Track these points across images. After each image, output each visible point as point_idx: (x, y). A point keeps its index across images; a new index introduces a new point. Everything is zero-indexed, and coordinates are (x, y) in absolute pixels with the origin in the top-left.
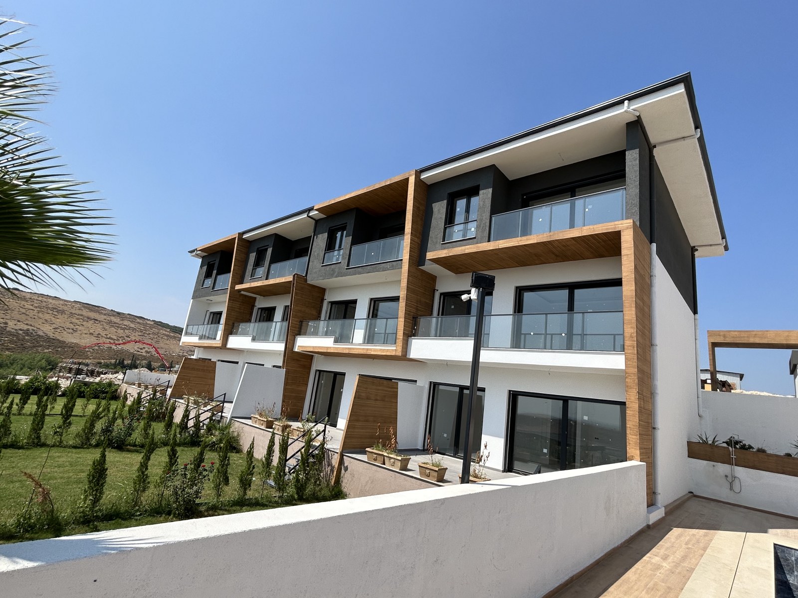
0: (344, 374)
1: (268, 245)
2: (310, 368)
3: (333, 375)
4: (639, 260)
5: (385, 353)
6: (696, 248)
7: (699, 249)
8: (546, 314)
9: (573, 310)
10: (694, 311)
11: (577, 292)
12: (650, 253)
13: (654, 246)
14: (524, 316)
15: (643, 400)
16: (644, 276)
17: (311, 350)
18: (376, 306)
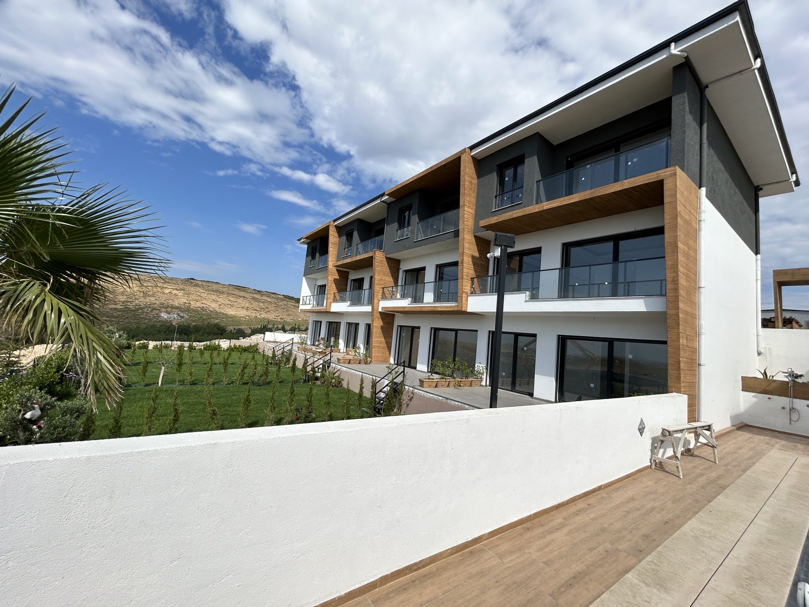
0: (419, 328)
1: (353, 229)
2: (393, 325)
3: (411, 328)
4: (684, 206)
5: (449, 309)
6: (760, 187)
7: (764, 188)
8: (590, 266)
9: (618, 260)
10: (757, 252)
11: (621, 243)
12: (698, 198)
13: (703, 190)
14: (571, 269)
15: (687, 338)
16: (690, 222)
17: (392, 310)
18: (441, 272)
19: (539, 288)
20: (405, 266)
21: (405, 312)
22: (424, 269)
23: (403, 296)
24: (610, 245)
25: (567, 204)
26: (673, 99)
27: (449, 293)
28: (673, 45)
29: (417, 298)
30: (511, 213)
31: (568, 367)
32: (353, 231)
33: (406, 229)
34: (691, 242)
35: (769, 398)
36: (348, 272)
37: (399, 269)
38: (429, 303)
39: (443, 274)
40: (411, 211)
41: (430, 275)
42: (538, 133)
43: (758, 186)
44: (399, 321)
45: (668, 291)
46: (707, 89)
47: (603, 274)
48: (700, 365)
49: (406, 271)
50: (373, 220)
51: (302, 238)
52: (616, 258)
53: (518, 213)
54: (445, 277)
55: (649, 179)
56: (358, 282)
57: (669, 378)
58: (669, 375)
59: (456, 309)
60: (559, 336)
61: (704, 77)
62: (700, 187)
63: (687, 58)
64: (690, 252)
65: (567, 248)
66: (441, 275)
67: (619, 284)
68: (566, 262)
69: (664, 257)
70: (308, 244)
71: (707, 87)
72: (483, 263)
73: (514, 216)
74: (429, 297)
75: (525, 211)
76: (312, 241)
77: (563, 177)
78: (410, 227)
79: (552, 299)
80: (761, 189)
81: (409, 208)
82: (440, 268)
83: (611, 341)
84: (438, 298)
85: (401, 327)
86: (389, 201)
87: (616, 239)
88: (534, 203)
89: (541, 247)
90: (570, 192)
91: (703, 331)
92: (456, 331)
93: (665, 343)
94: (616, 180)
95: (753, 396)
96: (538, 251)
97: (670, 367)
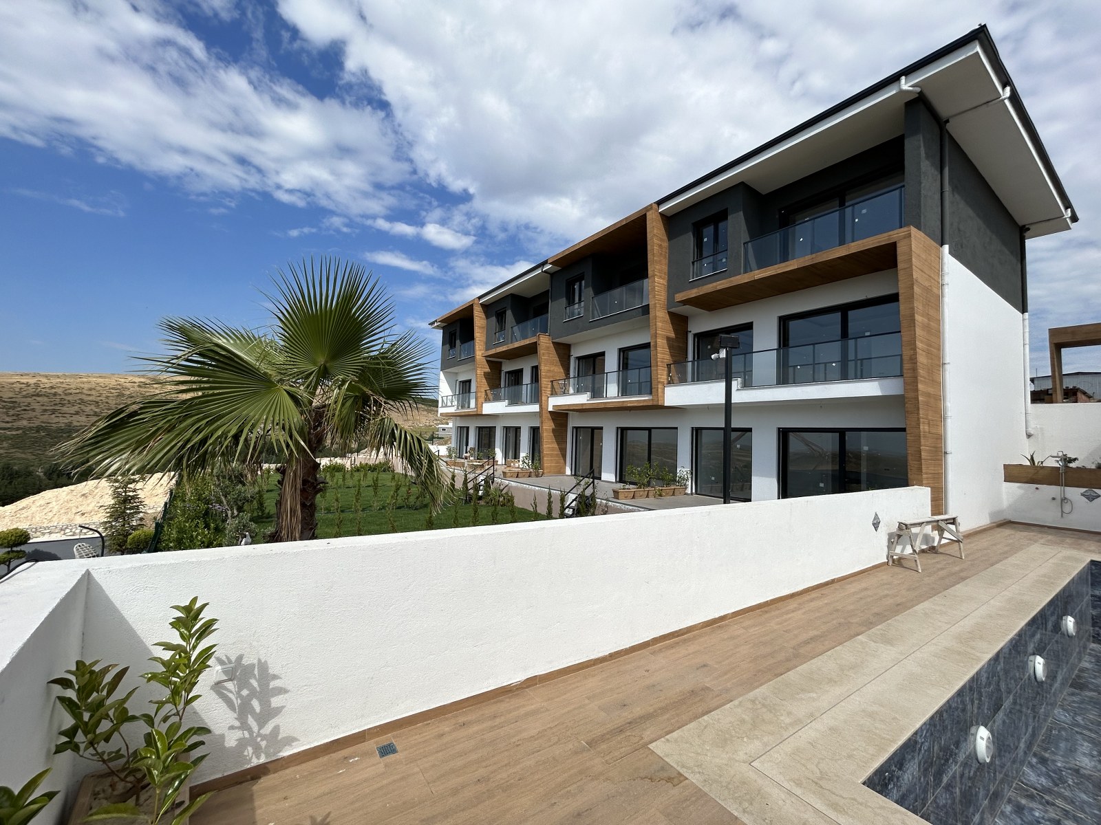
0: (601, 428)
1: (505, 307)
2: (566, 426)
3: (590, 430)
4: (922, 271)
5: (641, 404)
6: (1027, 227)
7: (1031, 227)
8: (813, 344)
9: (847, 337)
10: (1023, 309)
11: (851, 314)
12: (940, 258)
13: (946, 247)
14: (790, 349)
15: (929, 424)
16: (929, 288)
17: (567, 408)
18: (625, 356)
19: (752, 371)
20: (577, 352)
21: (582, 410)
22: (603, 354)
23: (579, 391)
24: (838, 315)
25: (783, 273)
26: (907, 142)
27: (640, 383)
28: (903, 78)
29: (597, 392)
30: (715, 284)
31: (791, 468)
32: (505, 311)
33: (576, 306)
34: (932, 312)
35: (1037, 488)
36: (501, 363)
37: (569, 356)
38: (615, 398)
39: (627, 359)
40: (583, 282)
41: (611, 363)
42: (743, 183)
43: (1024, 226)
44: (573, 422)
45: (905, 371)
46: (948, 124)
47: (831, 352)
48: (946, 453)
49: (579, 358)
50: (529, 294)
51: (436, 321)
52: (845, 334)
53: (723, 284)
54: (630, 362)
55: (879, 242)
56: (514, 375)
57: (909, 471)
58: (909, 467)
59: (650, 404)
60: (779, 429)
61: (944, 110)
62: (942, 245)
63: (921, 93)
64: (932, 323)
65: (784, 321)
66: (625, 360)
67: (849, 363)
68: (784, 340)
69: (900, 332)
70: (443, 328)
71: (947, 121)
72: (681, 345)
73: (719, 288)
74: (612, 391)
75: (732, 281)
76: (449, 324)
77: (776, 237)
78: (583, 303)
79: (770, 386)
80: (1028, 229)
81: (580, 278)
82: (624, 352)
83: (842, 432)
84: (624, 391)
85: (577, 428)
86: (552, 271)
87: (844, 309)
88: (742, 271)
89: (752, 323)
90: (785, 258)
91: (949, 414)
92: (649, 429)
93: (904, 430)
94: (842, 242)
95: (1019, 487)
96: (749, 326)
97: (910, 458)
